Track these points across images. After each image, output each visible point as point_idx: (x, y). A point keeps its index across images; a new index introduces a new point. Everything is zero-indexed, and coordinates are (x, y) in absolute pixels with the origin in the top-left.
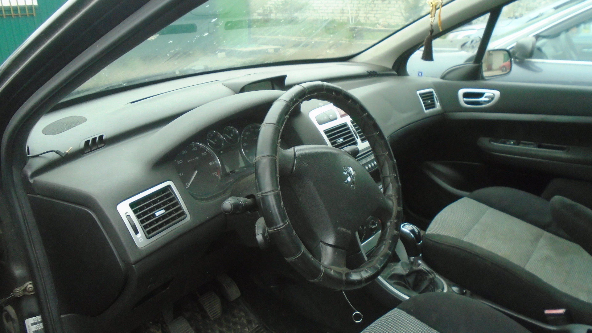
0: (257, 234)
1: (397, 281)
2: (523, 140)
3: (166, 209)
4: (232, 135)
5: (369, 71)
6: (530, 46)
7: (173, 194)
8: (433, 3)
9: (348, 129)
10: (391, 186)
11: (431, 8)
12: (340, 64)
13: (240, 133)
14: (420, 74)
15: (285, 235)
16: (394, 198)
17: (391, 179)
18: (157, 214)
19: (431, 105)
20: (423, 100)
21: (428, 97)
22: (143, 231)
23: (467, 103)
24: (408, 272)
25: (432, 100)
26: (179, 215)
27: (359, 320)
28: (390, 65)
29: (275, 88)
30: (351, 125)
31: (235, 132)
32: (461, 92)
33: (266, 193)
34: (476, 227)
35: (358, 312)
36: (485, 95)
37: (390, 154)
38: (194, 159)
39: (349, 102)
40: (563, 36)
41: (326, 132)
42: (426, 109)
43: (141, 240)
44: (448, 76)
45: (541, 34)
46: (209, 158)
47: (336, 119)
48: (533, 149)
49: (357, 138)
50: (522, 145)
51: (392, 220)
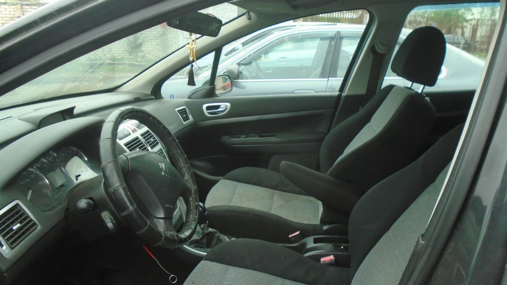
0: (107, 223)
1: (195, 245)
2: (250, 134)
3: (20, 223)
4: (51, 158)
5: (135, 98)
6: (236, 71)
7: (22, 210)
8: (191, 48)
9: (140, 141)
10: (186, 173)
11: (190, 51)
12: (108, 95)
13: (58, 155)
14: (172, 96)
15: (135, 215)
16: (190, 181)
17: (185, 169)
18: (15, 228)
19: (186, 119)
20: (181, 115)
21: (183, 112)
22: (7, 243)
23: (210, 113)
24: (201, 236)
25: (187, 114)
26: (31, 226)
27: (175, 281)
28: (149, 92)
29: (66, 118)
30: (141, 138)
31: (53, 155)
32: (205, 106)
33: (117, 187)
34: (235, 197)
35: (172, 276)
36: (221, 106)
37: (181, 152)
38: (26, 182)
39: (150, 118)
40: (254, 64)
41: (126, 145)
42: (184, 121)
43: (7, 251)
44: (192, 97)
45: (241, 63)
46: (39, 179)
47: (130, 134)
48: (257, 139)
49: (148, 147)
50: (249, 137)
51: (192, 196)
